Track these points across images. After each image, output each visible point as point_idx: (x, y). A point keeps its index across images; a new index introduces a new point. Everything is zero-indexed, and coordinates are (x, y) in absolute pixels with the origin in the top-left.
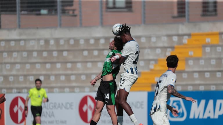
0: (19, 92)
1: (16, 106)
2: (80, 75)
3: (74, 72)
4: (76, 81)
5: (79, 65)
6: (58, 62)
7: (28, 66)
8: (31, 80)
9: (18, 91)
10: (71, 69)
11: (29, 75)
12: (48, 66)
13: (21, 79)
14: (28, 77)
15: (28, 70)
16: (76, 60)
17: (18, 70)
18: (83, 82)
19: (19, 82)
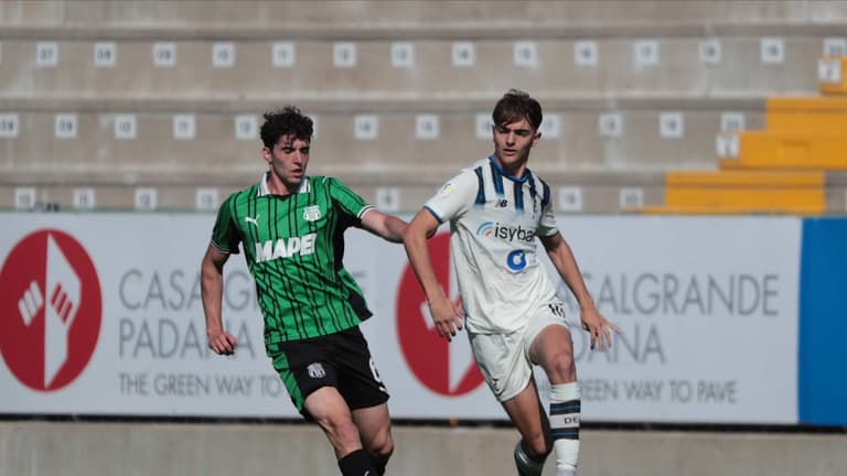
0: (54, 208)
1: (34, 286)
2: (412, 109)
3: (373, 95)
4: (384, 146)
5: (403, 55)
6: (283, 36)
7: (105, 55)
8: (120, 134)
9: (46, 199)
10: (355, 76)
11: (109, 108)
12: (223, 55)
13: (65, 127)
14: (104, 120)
15: (105, 77)
16: (385, 24)
17: (48, 75)
18: (424, 150)
19: (53, 148)
